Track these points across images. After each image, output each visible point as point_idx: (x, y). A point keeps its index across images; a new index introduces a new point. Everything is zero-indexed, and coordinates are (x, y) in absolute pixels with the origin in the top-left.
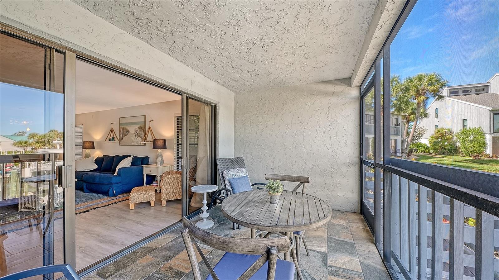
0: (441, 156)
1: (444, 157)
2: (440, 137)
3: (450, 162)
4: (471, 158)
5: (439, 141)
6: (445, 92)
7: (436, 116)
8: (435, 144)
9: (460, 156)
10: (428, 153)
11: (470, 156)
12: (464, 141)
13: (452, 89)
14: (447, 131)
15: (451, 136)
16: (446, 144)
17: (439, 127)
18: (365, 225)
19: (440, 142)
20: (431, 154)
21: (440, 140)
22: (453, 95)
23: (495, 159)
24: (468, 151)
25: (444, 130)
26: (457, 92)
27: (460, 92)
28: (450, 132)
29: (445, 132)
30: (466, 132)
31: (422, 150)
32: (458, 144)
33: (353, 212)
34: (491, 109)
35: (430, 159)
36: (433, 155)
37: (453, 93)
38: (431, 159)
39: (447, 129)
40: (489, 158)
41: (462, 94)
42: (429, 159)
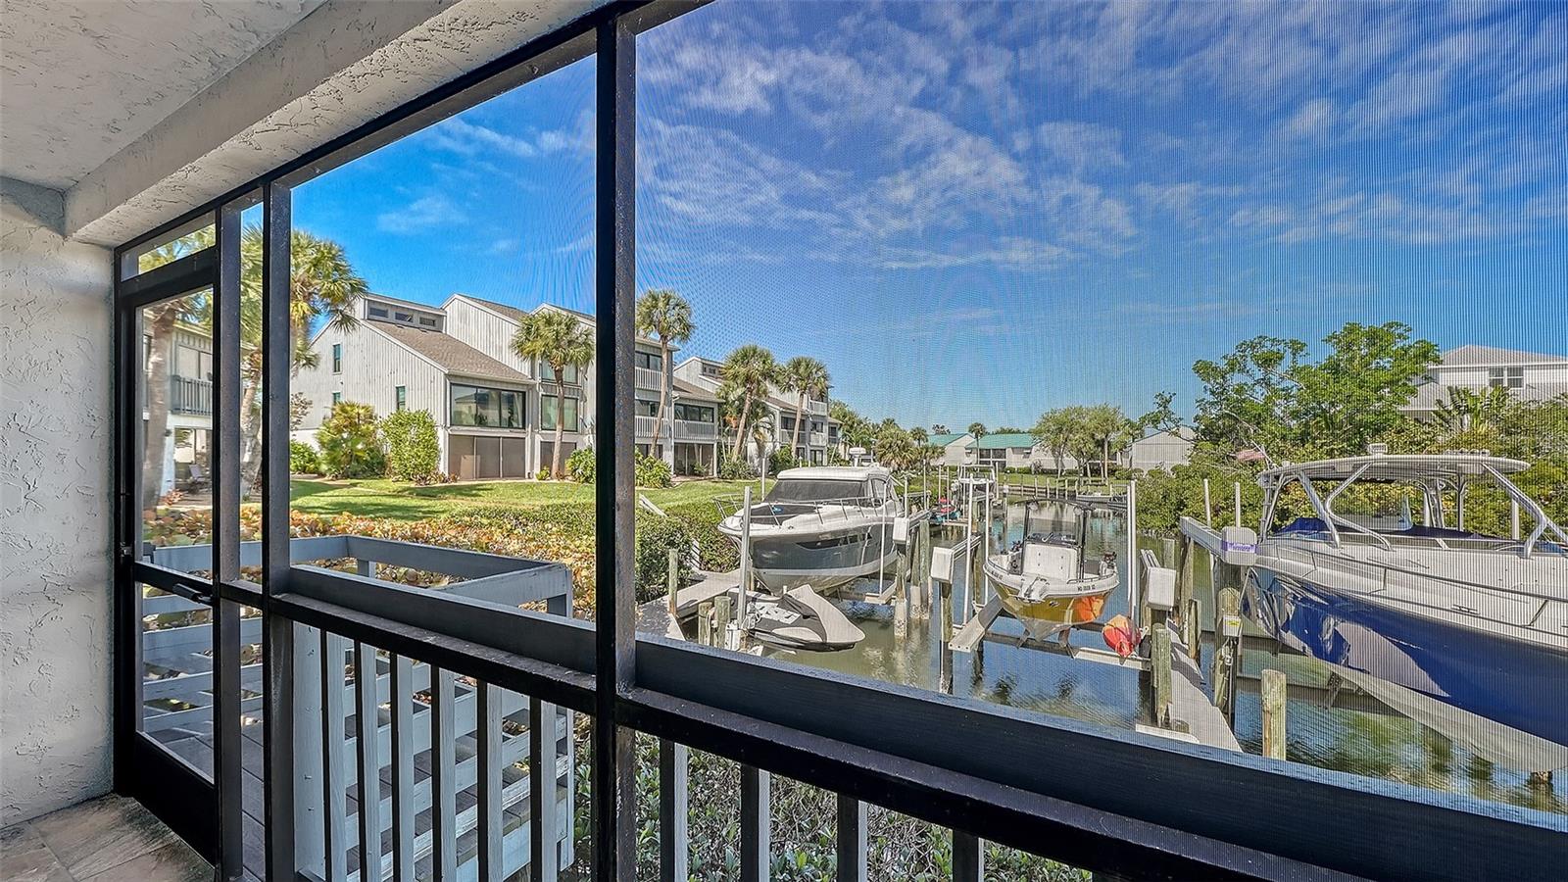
0: (348, 482)
1: (355, 485)
2: (345, 427)
3: (371, 498)
4: (413, 485)
5: (343, 438)
6: (359, 309)
7: (337, 368)
8: (332, 446)
9: (391, 480)
10: (314, 473)
11: (411, 480)
12: (398, 442)
13: (374, 302)
14: (361, 411)
15: (372, 428)
16: (360, 446)
17: (343, 400)
18: (156, 835)
19: (346, 441)
20: (322, 475)
21: (345, 435)
22: (376, 318)
23: (453, 484)
24: (406, 466)
25: (356, 410)
26: (384, 314)
27: (392, 314)
28: (370, 417)
29: (359, 414)
30: (402, 421)
31: (296, 466)
32: (388, 449)
33: (75, 801)
34: (447, 372)
35: (322, 494)
36: (326, 480)
37: (376, 312)
38: (326, 494)
39: (363, 408)
40: (443, 482)
41: (395, 321)
42: (320, 492)
